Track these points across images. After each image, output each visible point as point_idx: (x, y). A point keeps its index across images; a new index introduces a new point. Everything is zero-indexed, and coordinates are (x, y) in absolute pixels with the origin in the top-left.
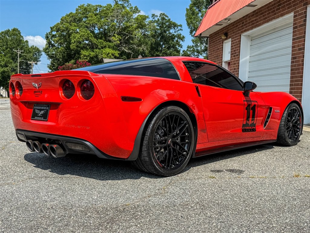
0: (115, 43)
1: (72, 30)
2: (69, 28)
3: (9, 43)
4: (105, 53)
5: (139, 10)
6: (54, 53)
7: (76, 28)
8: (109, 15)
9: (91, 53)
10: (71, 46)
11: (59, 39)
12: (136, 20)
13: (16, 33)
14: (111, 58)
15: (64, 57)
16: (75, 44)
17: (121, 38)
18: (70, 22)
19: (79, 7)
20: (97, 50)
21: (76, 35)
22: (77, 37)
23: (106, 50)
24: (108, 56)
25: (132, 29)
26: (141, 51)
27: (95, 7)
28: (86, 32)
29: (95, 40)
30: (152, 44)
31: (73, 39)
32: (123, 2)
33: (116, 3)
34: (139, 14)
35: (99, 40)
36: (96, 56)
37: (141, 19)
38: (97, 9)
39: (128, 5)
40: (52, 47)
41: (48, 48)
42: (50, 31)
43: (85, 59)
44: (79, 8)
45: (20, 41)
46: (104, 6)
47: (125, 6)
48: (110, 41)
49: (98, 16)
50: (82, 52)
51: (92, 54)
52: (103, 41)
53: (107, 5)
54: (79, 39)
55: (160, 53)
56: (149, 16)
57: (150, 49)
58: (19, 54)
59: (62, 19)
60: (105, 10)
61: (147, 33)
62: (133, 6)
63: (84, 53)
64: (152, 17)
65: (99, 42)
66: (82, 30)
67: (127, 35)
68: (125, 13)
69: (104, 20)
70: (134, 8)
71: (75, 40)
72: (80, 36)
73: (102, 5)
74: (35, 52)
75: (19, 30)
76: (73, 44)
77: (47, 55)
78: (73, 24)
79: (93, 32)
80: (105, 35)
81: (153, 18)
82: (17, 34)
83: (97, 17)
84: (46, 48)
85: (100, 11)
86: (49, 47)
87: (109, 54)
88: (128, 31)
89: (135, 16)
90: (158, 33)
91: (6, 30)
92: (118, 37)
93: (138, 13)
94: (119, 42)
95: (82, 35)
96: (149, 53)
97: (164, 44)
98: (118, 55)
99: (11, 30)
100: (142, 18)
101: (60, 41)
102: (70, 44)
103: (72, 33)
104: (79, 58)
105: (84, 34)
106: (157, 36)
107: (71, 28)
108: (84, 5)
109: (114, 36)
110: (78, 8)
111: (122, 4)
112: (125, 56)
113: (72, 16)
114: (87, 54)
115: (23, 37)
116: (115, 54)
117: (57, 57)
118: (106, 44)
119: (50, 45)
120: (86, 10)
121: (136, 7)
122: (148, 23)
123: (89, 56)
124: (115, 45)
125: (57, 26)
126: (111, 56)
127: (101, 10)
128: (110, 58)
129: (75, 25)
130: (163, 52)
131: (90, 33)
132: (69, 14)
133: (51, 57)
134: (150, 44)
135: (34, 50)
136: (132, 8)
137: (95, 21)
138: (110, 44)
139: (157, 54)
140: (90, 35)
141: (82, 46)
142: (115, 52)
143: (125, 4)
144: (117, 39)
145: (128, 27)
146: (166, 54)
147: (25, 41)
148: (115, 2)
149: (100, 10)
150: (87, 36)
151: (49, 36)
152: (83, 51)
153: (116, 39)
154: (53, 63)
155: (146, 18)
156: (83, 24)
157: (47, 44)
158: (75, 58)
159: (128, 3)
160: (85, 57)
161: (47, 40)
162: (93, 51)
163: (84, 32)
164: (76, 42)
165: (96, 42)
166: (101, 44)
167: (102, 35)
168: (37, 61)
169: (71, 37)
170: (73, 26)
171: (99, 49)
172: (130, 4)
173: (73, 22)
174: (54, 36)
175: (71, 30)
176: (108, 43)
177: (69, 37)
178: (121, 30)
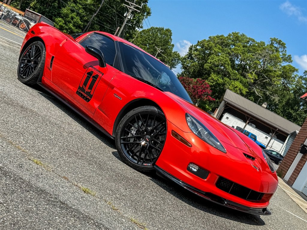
0: (248, 80)
1: (215, 51)
2: (213, 48)
3: (158, 40)
4: (233, 85)
5: (291, 59)
6: (189, 65)
7: (219, 50)
8: (257, 52)
9: (219, 79)
10: (205, 65)
11: (198, 54)
12: (282, 68)
13: (168, 33)
14: (237, 93)
15: (194, 71)
16: (210, 65)
17: (257, 78)
18: (217, 43)
19: (233, 33)
20: (227, 79)
21: (216, 57)
22: (215, 59)
23: (235, 83)
24: (234, 89)
25: (273, 75)
26: (275, 102)
27: (248, 40)
28: (225, 58)
29: (230, 69)
30: (289, 99)
31: (211, 60)
32: (279, 46)
33: (271, 44)
34: (290, 64)
35: (234, 71)
36: (224, 84)
37: (288, 69)
38: (249, 42)
39: (283, 51)
40: (191, 60)
41: (186, 59)
42: (196, 44)
43: (211, 82)
44: (232, 35)
45: (168, 42)
46: (258, 42)
47: (280, 50)
48: (245, 77)
49: (246, 49)
50: (212, 74)
51: (221, 81)
52: (238, 74)
53: (261, 42)
54: (216, 62)
55: (294, 112)
56: (298, 70)
57: (285, 104)
58: (158, 52)
59: (210, 37)
60: (256, 46)
61: (289, 85)
62: (288, 54)
63: (213, 76)
64: (304, 73)
65: (233, 73)
66: (223, 55)
67: (266, 79)
68: (275, 57)
69: (249, 55)
70: (287, 56)
71: (212, 61)
72: (218, 60)
73: (255, 40)
74: (176, 57)
75: (172, 32)
76: (208, 64)
77: (182, 65)
78: (219, 46)
79: (232, 61)
80: (242, 69)
81: (305, 75)
82: (168, 35)
83: (244, 49)
84: (184, 58)
85: (250, 45)
86: (188, 58)
87: (237, 87)
88: (269, 75)
89: (284, 64)
90: (302, 91)
91: (160, 27)
92: (254, 76)
93: (289, 62)
94: (252, 81)
95: (220, 59)
96: (282, 107)
97: (303, 105)
98: (244, 92)
99: (165, 29)
100: (290, 68)
101: (198, 56)
102: (206, 63)
103: (213, 53)
104: (206, 79)
105: (222, 58)
106: (299, 94)
107: (214, 49)
108: (239, 33)
109: (251, 73)
110: (231, 33)
111: (277, 47)
112: (253, 98)
113: (221, 39)
114: (215, 79)
115: (172, 39)
116: (243, 90)
117: (190, 70)
118: (239, 77)
119: (189, 57)
120: (237, 38)
121: (290, 55)
122: (294, 76)
123: (216, 81)
124: (247, 82)
125: (203, 42)
126: (237, 91)
127: (252, 45)
128: (235, 92)
129: (219, 48)
130: (298, 112)
131: (228, 61)
132: (220, 36)
133: (185, 67)
134: (288, 98)
135: (175, 56)
136: (285, 55)
137: (239, 52)
138: (244, 79)
139: (291, 112)
140: (228, 62)
141: (216, 69)
142: (243, 89)
143: (280, 49)
144: (253, 77)
145: (271, 71)
146: (300, 117)
147: (171, 44)
148: (271, 42)
149: (251, 43)
150: (224, 63)
151: (193, 48)
152: (214, 74)
153: (251, 77)
154: (183, 74)
155: (294, 70)
156: (227, 50)
157: (187, 55)
158: (203, 77)
159: (284, 49)
160: (212, 81)
161: (189, 51)
162: (223, 79)
163: (223, 57)
164: (211, 64)
165: (231, 71)
166: (234, 76)
167: (240, 68)
168: (173, 67)
169: (210, 57)
170: (218, 48)
171: (230, 79)
172: (286, 50)
173: (219, 45)
174: (196, 50)
175: (213, 51)
176: (242, 77)
177: (208, 57)
178: (261, 71)
